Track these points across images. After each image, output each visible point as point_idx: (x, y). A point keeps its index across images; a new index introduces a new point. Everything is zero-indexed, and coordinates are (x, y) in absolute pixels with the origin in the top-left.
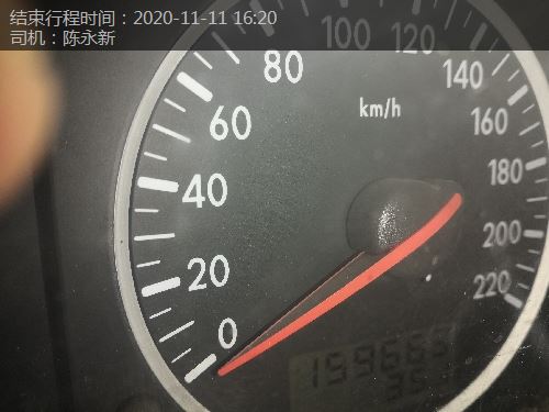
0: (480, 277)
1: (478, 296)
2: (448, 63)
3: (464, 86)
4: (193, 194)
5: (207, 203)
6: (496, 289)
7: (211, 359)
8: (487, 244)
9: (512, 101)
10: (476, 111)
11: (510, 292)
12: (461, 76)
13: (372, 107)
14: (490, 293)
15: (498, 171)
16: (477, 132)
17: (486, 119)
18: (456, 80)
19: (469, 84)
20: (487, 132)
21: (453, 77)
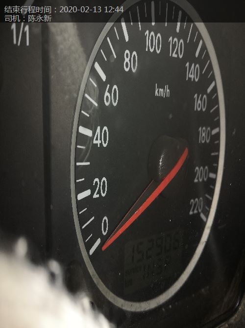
0: (192, 200)
1: (191, 213)
2: (188, 64)
3: (192, 80)
4: (97, 139)
5: (101, 144)
6: (197, 210)
7: (99, 241)
8: (196, 181)
9: (209, 90)
10: (196, 96)
11: (202, 211)
12: (191, 74)
13: (160, 89)
14: (196, 212)
15: (202, 135)
16: (195, 109)
17: (199, 102)
18: (190, 76)
19: (194, 78)
20: (199, 109)
21: (189, 74)
